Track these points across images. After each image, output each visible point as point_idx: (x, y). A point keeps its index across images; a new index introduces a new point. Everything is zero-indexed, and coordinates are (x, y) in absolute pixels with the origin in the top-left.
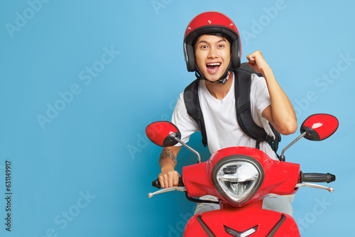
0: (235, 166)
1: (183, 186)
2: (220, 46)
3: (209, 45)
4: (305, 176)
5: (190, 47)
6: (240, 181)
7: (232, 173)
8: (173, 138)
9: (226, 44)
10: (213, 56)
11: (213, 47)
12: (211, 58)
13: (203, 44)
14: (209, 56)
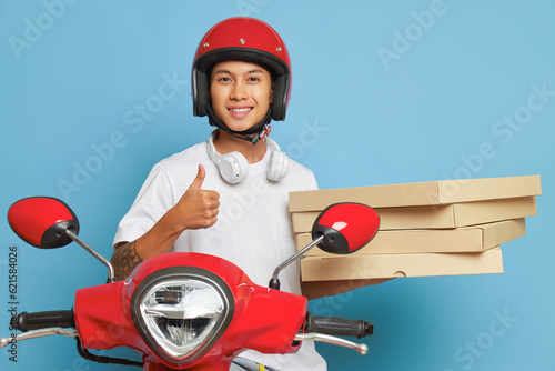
0: (179, 288)
1: (74, 326)
2: (253, 79)
3: (234, 77)
4: (317, 322)
5: (203, 76)
6: (187, 316)
7: (173, 303)
8: (62, 232)
9: (264, 76)
10: (239, 96)
11: (240, 80)
12: (235, 99)
13: (225, 75)
14: (232, 97)
